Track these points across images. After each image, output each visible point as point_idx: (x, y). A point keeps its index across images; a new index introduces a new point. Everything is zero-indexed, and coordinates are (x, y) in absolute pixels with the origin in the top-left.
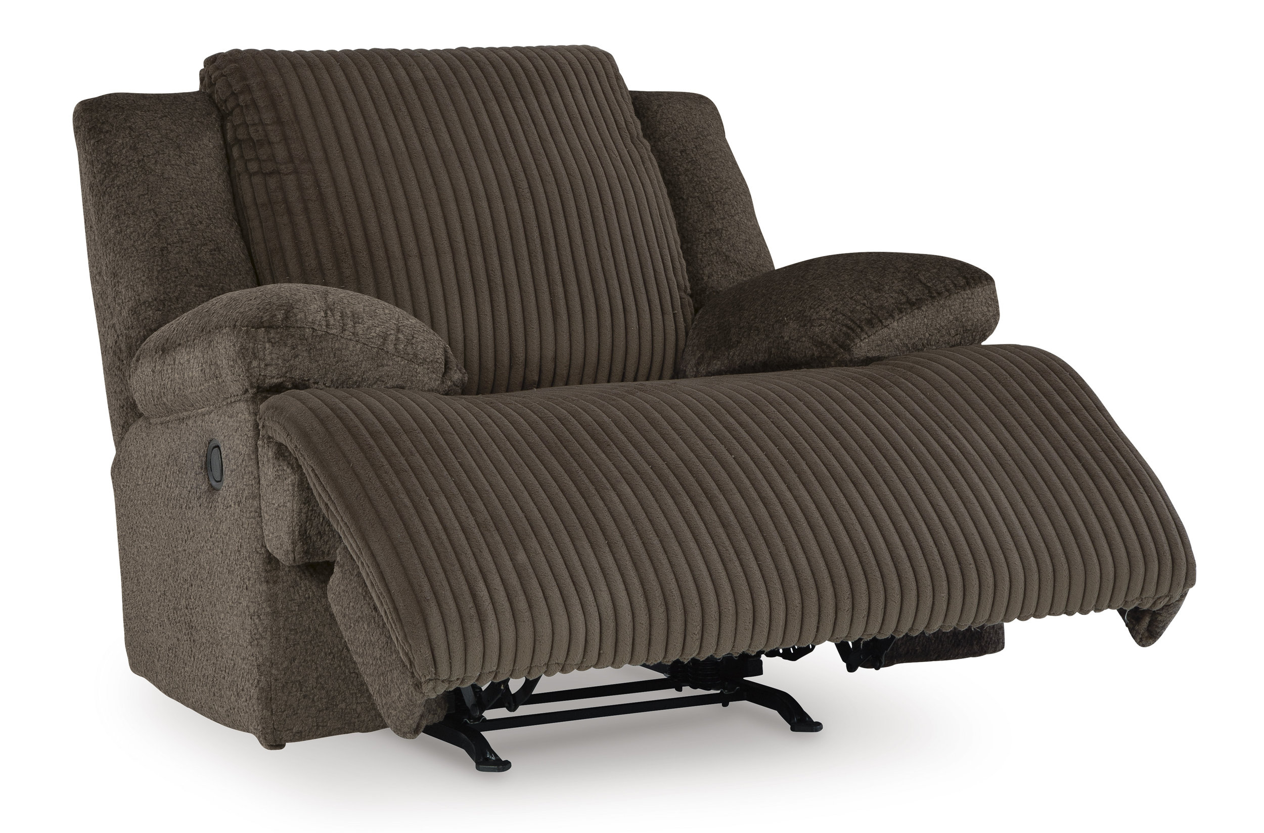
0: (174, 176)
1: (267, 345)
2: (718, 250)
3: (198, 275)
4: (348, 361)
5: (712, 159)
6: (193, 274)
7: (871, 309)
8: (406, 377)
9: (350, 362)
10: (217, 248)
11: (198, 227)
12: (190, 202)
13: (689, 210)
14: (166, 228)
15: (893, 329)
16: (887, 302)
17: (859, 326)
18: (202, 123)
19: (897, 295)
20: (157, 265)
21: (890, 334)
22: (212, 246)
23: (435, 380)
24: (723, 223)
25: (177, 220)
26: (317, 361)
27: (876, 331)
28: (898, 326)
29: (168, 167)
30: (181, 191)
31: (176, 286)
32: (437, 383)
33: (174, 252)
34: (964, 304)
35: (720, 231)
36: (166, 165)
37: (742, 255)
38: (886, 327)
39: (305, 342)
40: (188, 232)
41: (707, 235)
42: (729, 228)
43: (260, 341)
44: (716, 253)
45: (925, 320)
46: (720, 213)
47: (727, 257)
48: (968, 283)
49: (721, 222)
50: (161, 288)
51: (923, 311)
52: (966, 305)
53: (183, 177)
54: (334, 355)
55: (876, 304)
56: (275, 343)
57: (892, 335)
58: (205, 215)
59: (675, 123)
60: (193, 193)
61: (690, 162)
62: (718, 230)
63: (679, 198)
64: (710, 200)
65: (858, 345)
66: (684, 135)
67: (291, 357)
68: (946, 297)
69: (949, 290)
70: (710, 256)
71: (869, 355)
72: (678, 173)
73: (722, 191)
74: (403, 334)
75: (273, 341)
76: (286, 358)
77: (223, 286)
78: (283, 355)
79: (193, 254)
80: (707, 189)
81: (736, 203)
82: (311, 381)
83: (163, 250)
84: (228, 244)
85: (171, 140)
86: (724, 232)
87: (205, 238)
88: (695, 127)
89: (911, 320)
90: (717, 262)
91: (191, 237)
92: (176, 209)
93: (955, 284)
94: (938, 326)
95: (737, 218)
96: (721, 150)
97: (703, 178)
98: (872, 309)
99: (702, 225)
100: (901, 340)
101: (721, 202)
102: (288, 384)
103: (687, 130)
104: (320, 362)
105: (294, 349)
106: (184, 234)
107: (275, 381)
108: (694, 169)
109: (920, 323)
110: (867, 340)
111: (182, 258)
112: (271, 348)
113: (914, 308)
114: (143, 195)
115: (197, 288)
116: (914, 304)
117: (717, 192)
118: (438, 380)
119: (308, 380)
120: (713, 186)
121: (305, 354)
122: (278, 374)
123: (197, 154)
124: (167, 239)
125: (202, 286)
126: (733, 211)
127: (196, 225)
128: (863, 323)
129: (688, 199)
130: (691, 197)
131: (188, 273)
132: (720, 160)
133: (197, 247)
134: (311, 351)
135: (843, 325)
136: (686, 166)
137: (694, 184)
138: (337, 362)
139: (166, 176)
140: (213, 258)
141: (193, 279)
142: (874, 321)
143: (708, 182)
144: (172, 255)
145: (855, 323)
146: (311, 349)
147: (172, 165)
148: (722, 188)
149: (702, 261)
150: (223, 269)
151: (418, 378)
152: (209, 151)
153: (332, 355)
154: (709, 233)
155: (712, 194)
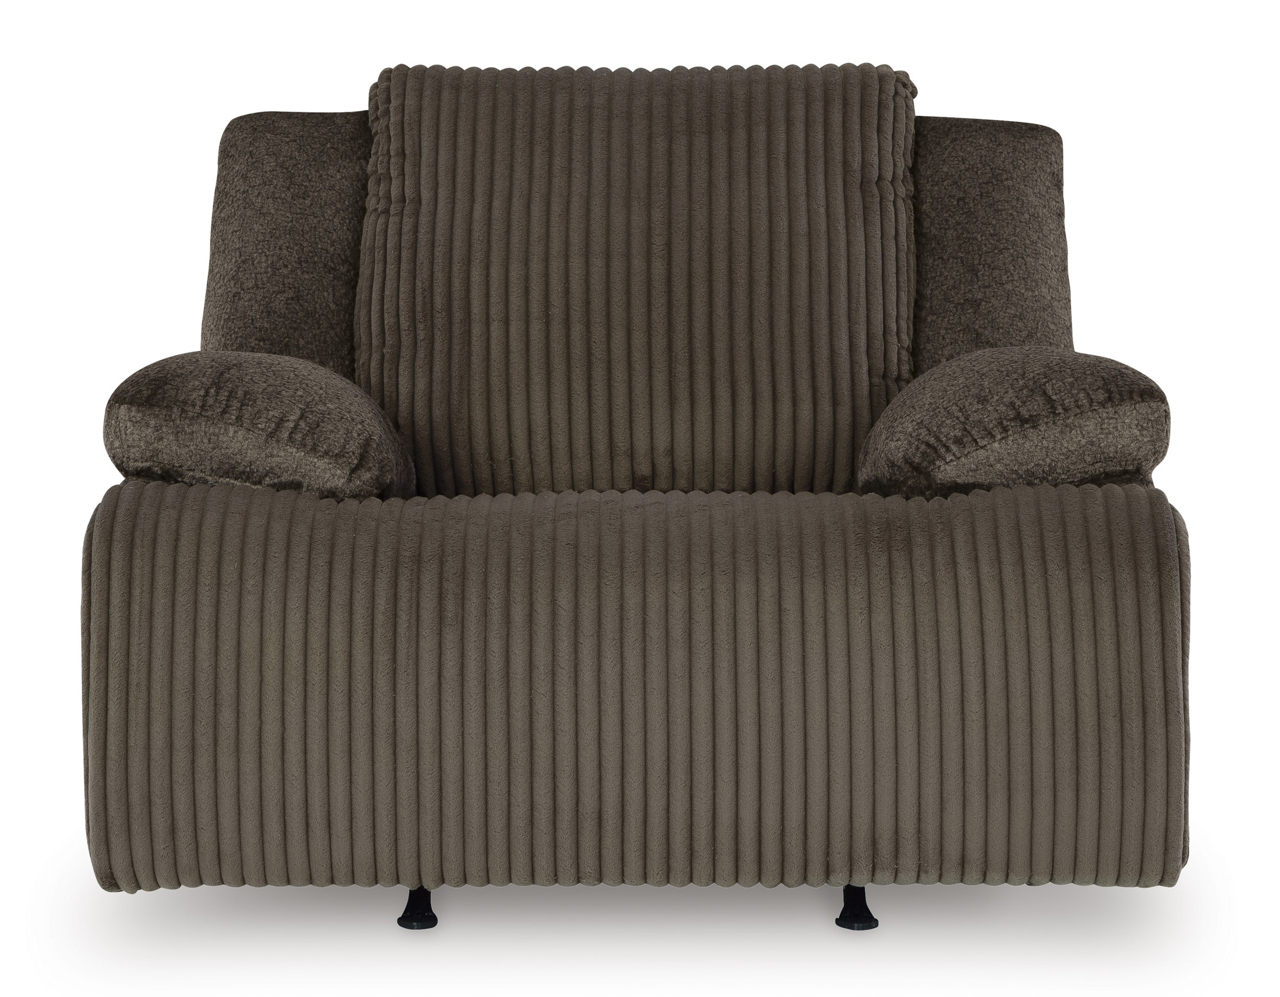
0: (273, 211)
1: (129, 424)
2: (968, 326)
3: (263, 327)
4: (227, 448)
5: (997, 211)
6: (258, 325)
7: (964, 423)
8: (303, 471)
9: (231, 450)
10: (297, 296)
11: (281, 271)
12: (281, 242)
13: (946, 274)
14: (245, 270)
15: (992, 451)
16: (988, 416)
17: (945, 446)
18: (337, 149)
19: (1004, 408)
20: (226, 313)
21: (988, 458)
22: (290, 294)
23: (340, 477)
24: (985, 293)
25: (259, 262)
26: (188, 447)
27: (969, 452)
28: (1001, 447)
29: (270, 200)
30: (274, 229)
31: (237, 338)
32: (342, 481)
33: (246, 299)
34: (1101, 425)
35: (979, 302)
36: (268, 198)
37: (1003, 334)
38: (982, 447)
39: (172, 423)
40: (267, 276)
41: (959, 307)
42: (993, 300)
43: (122, 419)
44: (964, 330)
45: (1044, 442)
46: (984, 280)
47: (978, 335)
48: (1110, 399)
49: (983, 290)
50: (223, 339)
51: (1040, 430)
52: (1105, 426)
53: (283, 212)
54: (209, 441)
55: (974, 417)
56: (136, 422)
57: (992, 459)
58: (295, 257)
59: (964, 163)
60: (287, 232)
61: (965, 213)
62: (975, 301)
63: (939, 258)
64: (976, 262)
65: (942, 469)
66: (970, 178)
67: (155, 439)
68: (1076, 415)
69: (1082, 406)
70: (955, 333)
71: (959, 481)
72: (947, 227)
73: (996, 251)
74: (305, 421)
75: (134, 420)
76: (148, 439)
77: (288, 342)
78: (145, 437)
79: (265, 303)
80: (976, 248)
81: (1012, 268)
82: (185, 468)
83: (236, 296)
84: (314, 292)
85: (287, 169)
86: (983, 303)
87: (284, 285)
88: (992, 169)
89: (1021, 441)
90: (963, 342)
91: (268, 282)
92: (262, 249)
93: (1091, 399)
94: (1064, 451)
95: (1009, 287)
96: (1018, 199)
97: (975, 235)
98: (966, 424)
99: (957, 294)
100: (1006, 465)
101: (989, 266)
102: (156, 469)
103: (977, 173)
104: (192, 448)
105: (157, 430)
106: (262, 279)
107: (140, 465)
108: (967, 223)
109: (1036, 446)
110: (955, 463)
111: (252, 306)
112: (132, 428)
113: (1027, 426)
114: (236, 232)
115: (257, 342)
116: (1027, 422)
117: (989, 252)
118: (344, 477)
119: (181, 466)
120: (985, 244)
121: (171, 438)
122: (142, 458)
123: (312, 186)
124: (242, 284)
125: (264, 340)
126: (1004, 278)
127: (278, 269)
128: (951, 441)
129: (948, 260)
130: (953, 258)
131: (252, 324)
132: (1010, 212)
133: (272, 295)
134: (179, 434)
135: (923, 442)
136: (958, 218)
137: (962, 242)
138: (214, 449)
139: (264, 210)
140: (287, 308)
141: (255, 330)
142: (965, 440)
143: (980, 239)
144: (241, 302)
145: (938, 439)
146: (178, 432)
147: (275, 199)
148: (998, 248)
149: (944, 338)
150: (295, 322)
151: (317, 474)
152: (333, 183)
153: (206, 441)
154: (962, 304)
155: (980, 256)
